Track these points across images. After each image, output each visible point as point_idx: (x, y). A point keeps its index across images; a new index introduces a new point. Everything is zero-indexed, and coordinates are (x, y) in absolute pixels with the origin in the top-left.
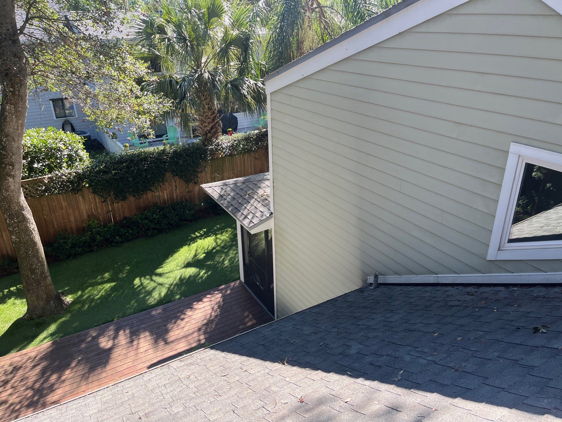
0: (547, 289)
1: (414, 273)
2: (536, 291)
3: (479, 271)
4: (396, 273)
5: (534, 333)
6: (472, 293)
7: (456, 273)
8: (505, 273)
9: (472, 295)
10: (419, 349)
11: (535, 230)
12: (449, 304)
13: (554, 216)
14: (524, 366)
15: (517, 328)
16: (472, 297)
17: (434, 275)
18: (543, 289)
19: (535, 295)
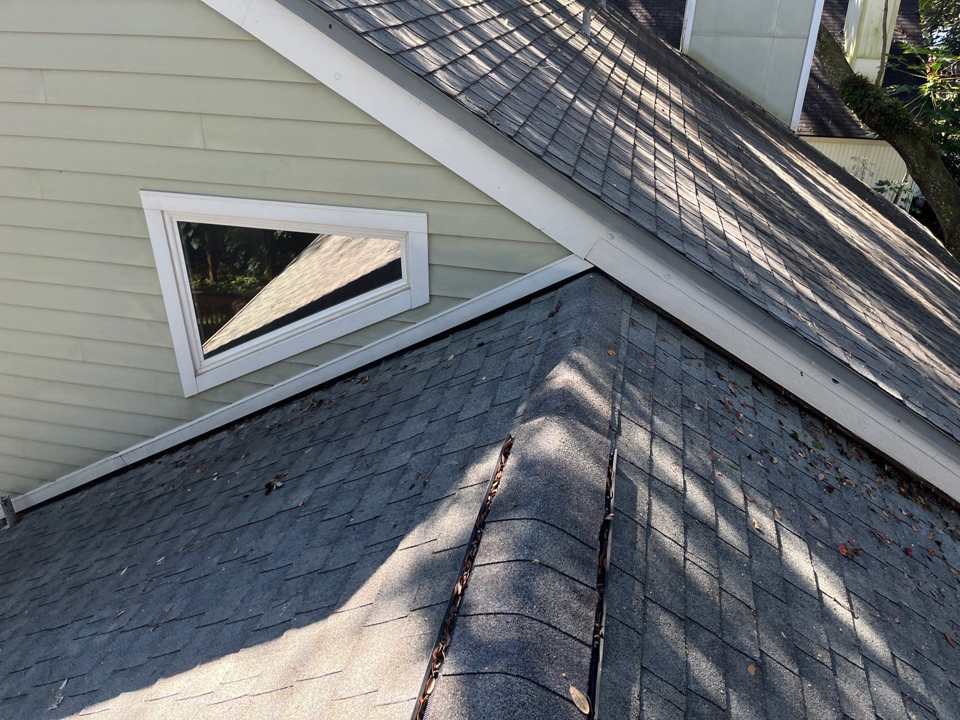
0: (282, 410)
1: (76, 467)
2: (270, 420)
3: (181, 421)
4: (43, 481)
5: (267, 493)
6: (181, 462)
7: (147, 437)
8: (219, 408)
9: (184, 464)
10: (95, 618)
11: (265, 313)
12: (146, 499)
13: (287, 283)
14: (254, 561)
15: (245, 497)
16: (183, 468)
17: (113, 457)
18: (278, 412)
19: (268, 427)
